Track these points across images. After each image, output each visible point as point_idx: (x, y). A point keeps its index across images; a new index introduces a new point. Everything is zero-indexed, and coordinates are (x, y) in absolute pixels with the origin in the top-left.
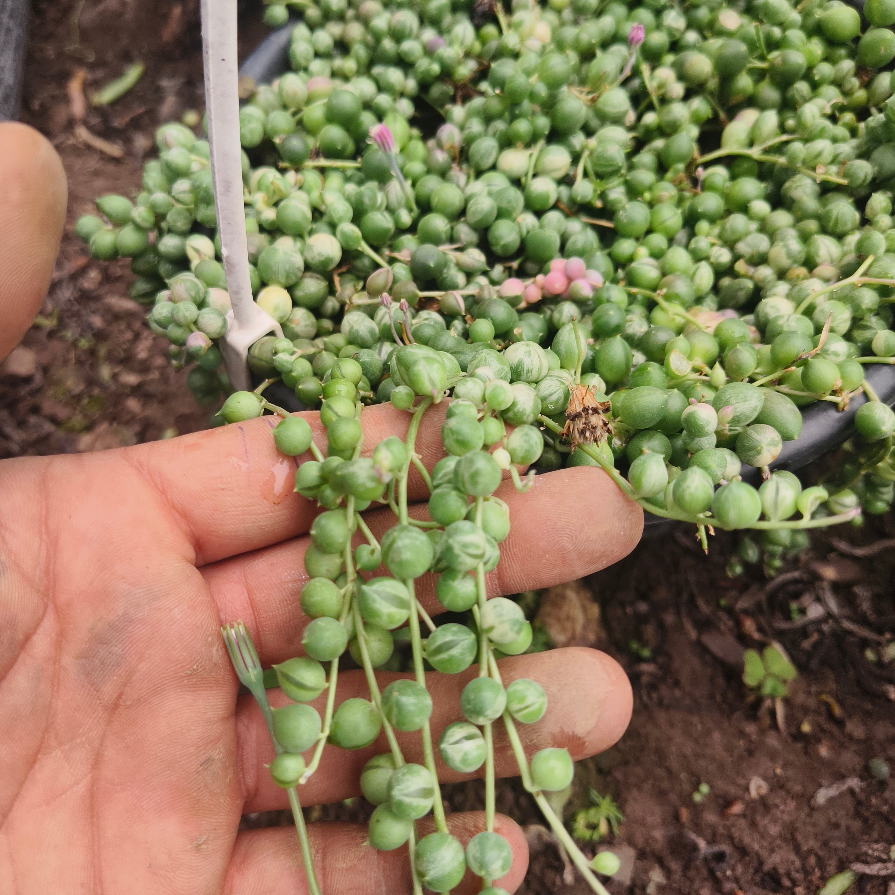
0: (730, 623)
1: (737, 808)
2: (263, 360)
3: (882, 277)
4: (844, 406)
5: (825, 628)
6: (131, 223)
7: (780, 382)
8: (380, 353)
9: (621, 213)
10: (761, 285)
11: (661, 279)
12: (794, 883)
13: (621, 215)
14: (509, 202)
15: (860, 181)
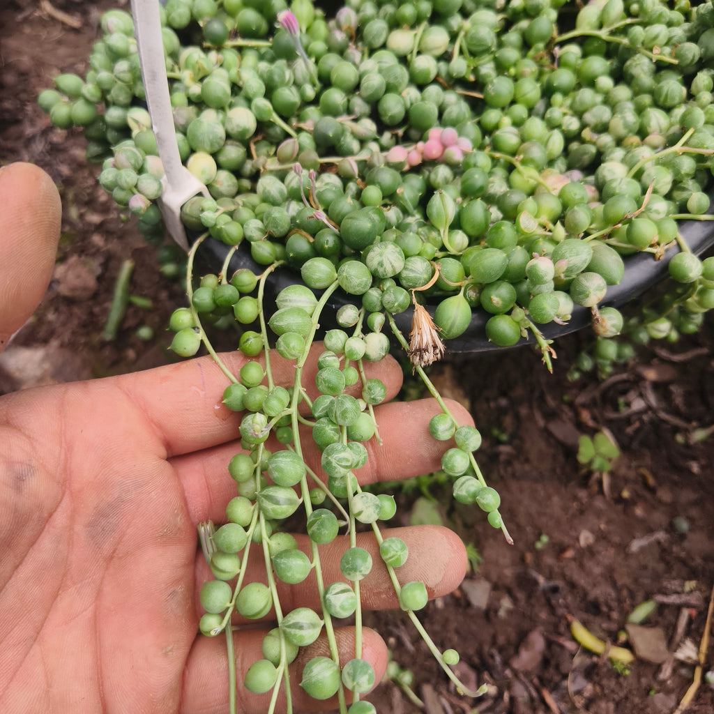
0: (570, 414)
1: (570, 554)
2: (192, 217)
3: (699, 148)
4: (660, 256)
5: (645, 418)
6: (81, 98)
7: (610, 236)
8: (288, 210)
9: (490, 86)
10: (602, 150)
11: (521, 145)
12: (611, 609)
13: (490, 87)
14: (396, 78)
15: (688, 61)
